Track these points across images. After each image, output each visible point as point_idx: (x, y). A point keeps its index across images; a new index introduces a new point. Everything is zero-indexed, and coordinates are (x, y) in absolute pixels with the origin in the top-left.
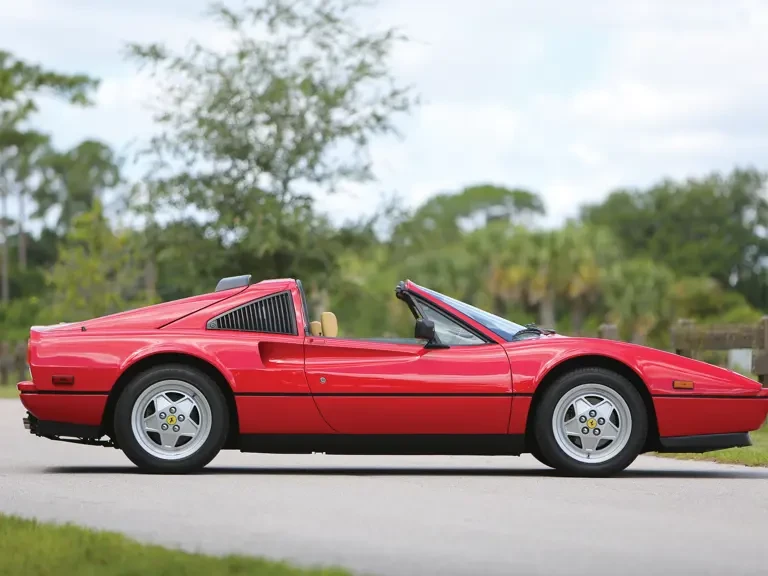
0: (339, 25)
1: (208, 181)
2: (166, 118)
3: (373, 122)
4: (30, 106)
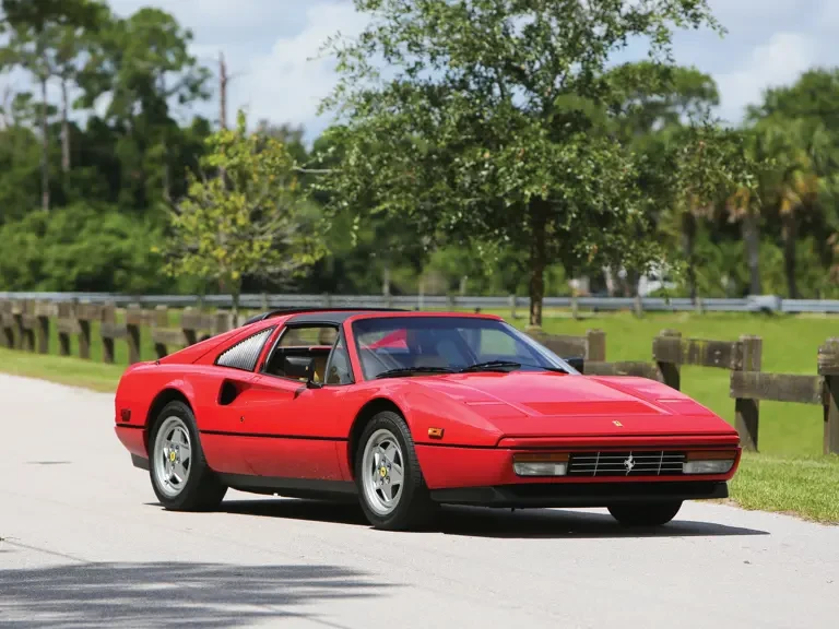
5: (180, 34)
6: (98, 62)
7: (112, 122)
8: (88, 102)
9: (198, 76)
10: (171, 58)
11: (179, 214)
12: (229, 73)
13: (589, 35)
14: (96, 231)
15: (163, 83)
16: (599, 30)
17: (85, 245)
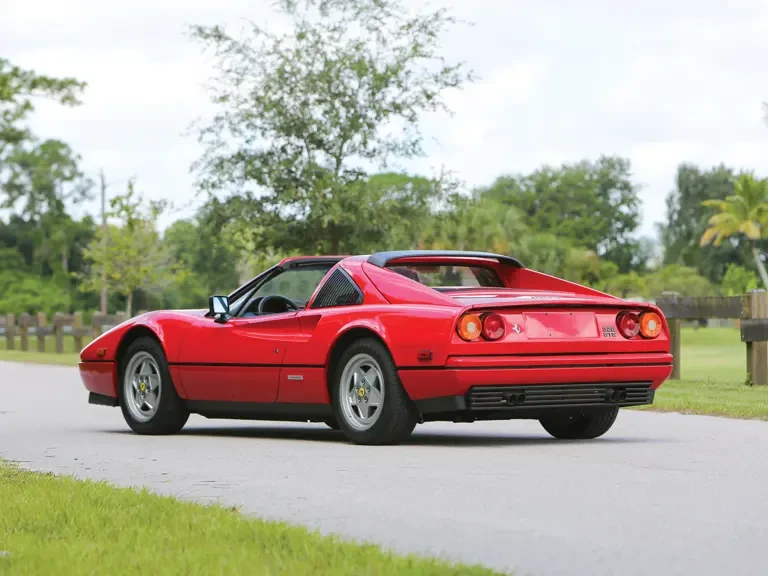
0: (386, 9)
1: (265, 158)
2: (224, 99)
3: (424, 99)
4: (27, 106)
5: (73, 156)
6: (16, 175)
7: (27, 218)
8: (10, 203)
9: (85, 185)
10: (67, 172)
11: (89, 250)
12: (107, 182)
13: (365, 117)
14: (16, 291)
15: (62, 189)
16: (371, 114)
17: (11, 300)
